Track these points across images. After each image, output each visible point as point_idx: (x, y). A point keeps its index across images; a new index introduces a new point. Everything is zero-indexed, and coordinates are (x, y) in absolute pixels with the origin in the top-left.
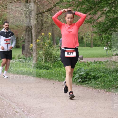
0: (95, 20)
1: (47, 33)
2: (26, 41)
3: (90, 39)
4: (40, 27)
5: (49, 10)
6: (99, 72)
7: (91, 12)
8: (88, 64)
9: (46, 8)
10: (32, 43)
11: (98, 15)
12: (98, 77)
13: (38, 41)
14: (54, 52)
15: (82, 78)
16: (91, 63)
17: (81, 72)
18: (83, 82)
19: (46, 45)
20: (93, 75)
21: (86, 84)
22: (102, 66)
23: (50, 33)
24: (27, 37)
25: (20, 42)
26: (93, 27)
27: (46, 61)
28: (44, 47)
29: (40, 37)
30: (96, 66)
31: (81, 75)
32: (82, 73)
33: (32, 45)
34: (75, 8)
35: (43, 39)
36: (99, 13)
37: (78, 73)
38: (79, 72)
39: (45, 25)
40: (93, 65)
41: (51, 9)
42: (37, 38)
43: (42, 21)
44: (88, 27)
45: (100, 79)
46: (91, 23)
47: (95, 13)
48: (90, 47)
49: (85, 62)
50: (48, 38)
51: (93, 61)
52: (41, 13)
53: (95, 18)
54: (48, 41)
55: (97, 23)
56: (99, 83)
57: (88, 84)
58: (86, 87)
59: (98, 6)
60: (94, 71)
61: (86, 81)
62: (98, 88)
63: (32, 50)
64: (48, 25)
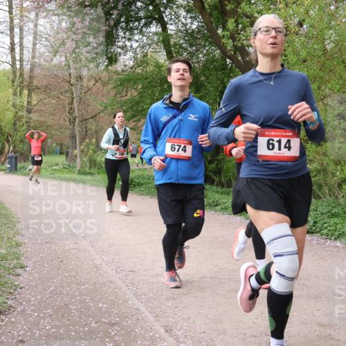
1: (91, 140)
2: (70, 147)
4: (84, 134)
5: (93, 117)
6: (144, 178)
7: (135, 119)
9: (91, 115)
10: (76, 149)
11: (141, 123)
12: (142, 184)
13: (82, 147)
14: (98, 159)
19: (90, 151)
20: (137, 181)
22: (146, 173)
23: (94, 140)
24: (71, 144)
25: (64, 148)
27: (90, 168)
28: (89, 154)
29: (84, 144)
30: (141, 173)
33: (76, 152)
35: (88, 146)
39: (89, 132)
41: (96, 115)
42: (81, 144)
43: (86, 127)
45: (144, 185)
47: (139, 120)
50: (92, 144)
52: (85, 120)
54: (92, 147)
56: (143, 189)
60: (139, 178)
62: (143, 194)
63: (76, 156)
64: (92, 132)
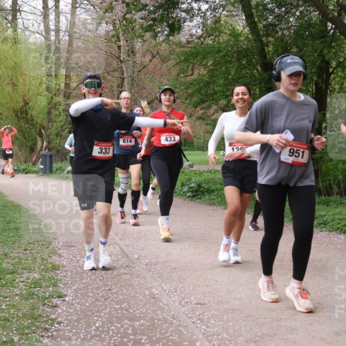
0: (208, 117)
3: (202, 140)
7: (204, 105)
8: (201, 173)
11: (212, 111)
12: (213, 191)
15: (192, 192)
16: (204, 171)
17: (190, 184)
18: (193, 196)
20: (207, 187)
21: (198, 199)
26: (206, 125)
30: (211, 176)
31: (192, 188)
32: (193, 185)
34: (184, 101)
36: (214, 107)
37: (187, 185)
38: (188, 183)
40: (206, 174)
44: (200, 125)
45: (216, 193)
46: (204, 120)
47: (209, 107)
48: (202, 152)
49: (196, 170)
51: (206, 170)
53: (208, 114)
55: (211, 120)
56: (215, 198)
57: (200, 198)
58: (198, 203)
59: (213, 99)
60: (209, 182)
61: (198, 195)
62: (213, 204)
